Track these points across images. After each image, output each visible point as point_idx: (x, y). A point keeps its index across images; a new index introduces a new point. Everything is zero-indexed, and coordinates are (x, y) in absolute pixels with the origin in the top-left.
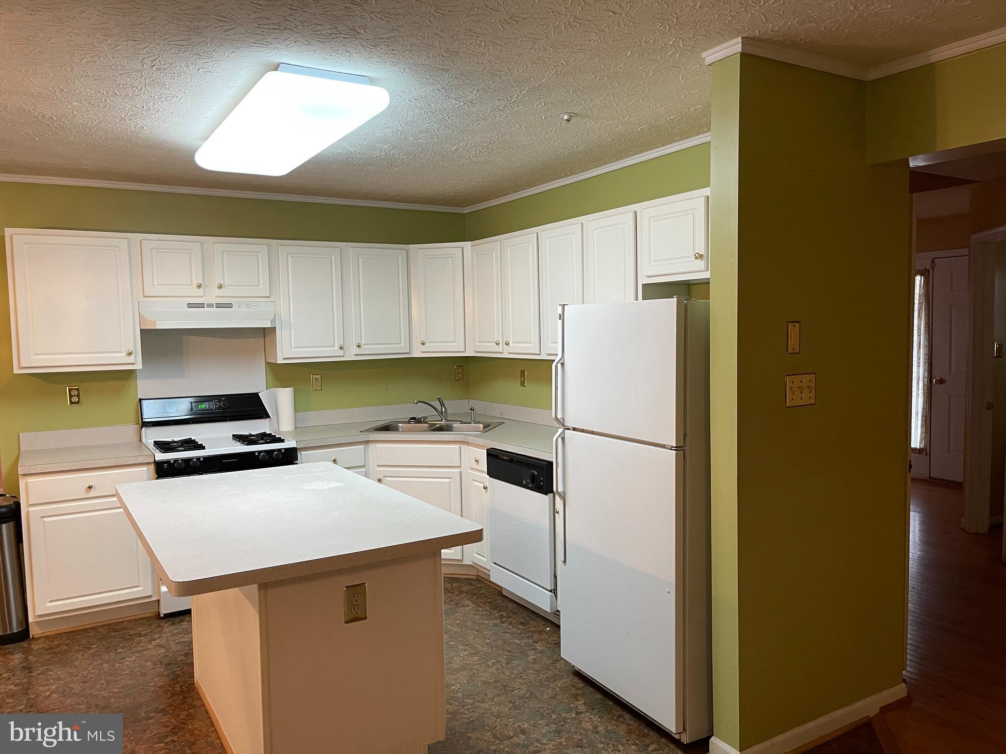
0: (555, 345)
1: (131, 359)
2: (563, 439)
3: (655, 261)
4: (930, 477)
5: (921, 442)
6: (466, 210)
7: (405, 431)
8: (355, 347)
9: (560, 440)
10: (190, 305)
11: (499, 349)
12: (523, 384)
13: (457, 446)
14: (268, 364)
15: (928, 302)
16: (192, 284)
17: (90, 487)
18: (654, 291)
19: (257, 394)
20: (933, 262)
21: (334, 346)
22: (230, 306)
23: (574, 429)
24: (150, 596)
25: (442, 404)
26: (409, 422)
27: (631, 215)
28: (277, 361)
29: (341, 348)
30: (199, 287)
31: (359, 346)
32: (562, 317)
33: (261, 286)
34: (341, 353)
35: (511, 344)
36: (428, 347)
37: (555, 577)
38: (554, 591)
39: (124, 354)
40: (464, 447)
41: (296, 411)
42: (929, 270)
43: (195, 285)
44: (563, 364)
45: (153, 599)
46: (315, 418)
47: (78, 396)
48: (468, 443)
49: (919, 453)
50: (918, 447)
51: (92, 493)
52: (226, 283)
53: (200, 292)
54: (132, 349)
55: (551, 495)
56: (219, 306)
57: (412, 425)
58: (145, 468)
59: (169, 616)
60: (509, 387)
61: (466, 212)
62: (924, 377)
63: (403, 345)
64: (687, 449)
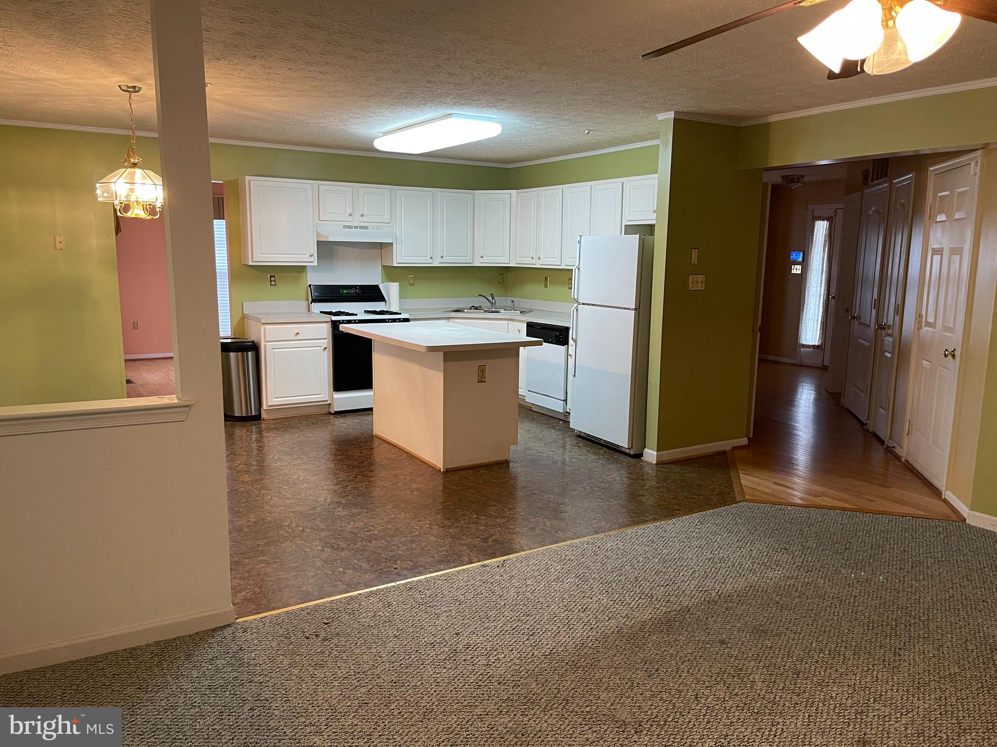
0: (574, 260)
1: (312, 259)
2: (577, 310)
3: (632, 212)
4: (823, 366)
5: (819, 341)
6: (510, 166)
7: (467, 312)
8: (440, 258)
9: (575, 310)
10: (345, 227)
11: (534, 262)
12: (546, 286)
13: (506, 322)
14: (383, 266)
15: (831, 241)
16: (346, 214)
17: (297, 333)
18: (630, 229)
19: (378, 285)
20: (836, 211)
21: (426, 257)
22: (367, 228)
23: (583, 304)
24: (327, 401)
25: (493, 298)
26: (471, 309)
27: (621, 184)
28: (393, 264)
29: (431, 258)
30: (350, 215)
31: (442, 257)
32: (579, 242)
33: (386, 216)
34: (431, 261)
35: (542, 259)
36: (484, 260)
37: (567, 393)
38: (566, 401)
39: (308, 256)
40: (510, 323)
41: (400, 298)
42: (833, 218)
43: (348, 214)
44: (579, 268)
45: (328, 402)
46: (411, 303)
47: (275, 281)
48: (513, 320)
49: (817, 348)
50: (817, 344)
51: (298, 337)
52: (365, 213)
53: (350, 218)
54: (312, 253)
55: (566, 346)
56: (362, 227)
57: (473, 310)
58: (325, 325)
59: (337, 413)
60: (537, 288)
61: (510, 167)
62: (824, 294)
63: (468, 257)
64: (640, 310)
